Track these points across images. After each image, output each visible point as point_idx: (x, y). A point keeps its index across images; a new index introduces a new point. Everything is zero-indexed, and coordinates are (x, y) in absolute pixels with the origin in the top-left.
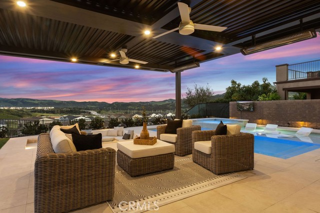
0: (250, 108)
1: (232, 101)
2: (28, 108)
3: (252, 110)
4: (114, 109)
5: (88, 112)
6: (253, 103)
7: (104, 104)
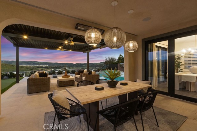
1: (119, 63)
2: (35, 66)
4: (76, 66)
7: (72, 64)
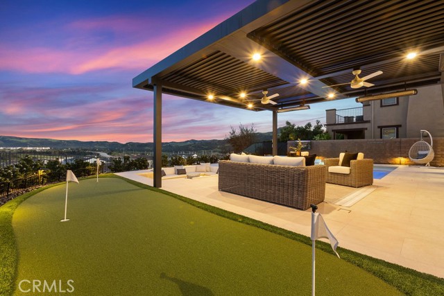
0: (307, 147)
1: (289, 140)
2: (12, 148)
3: (309, 148)
4: (128, 150)
5: (95, 154)
6: (311, 144)
7: (115, 144)
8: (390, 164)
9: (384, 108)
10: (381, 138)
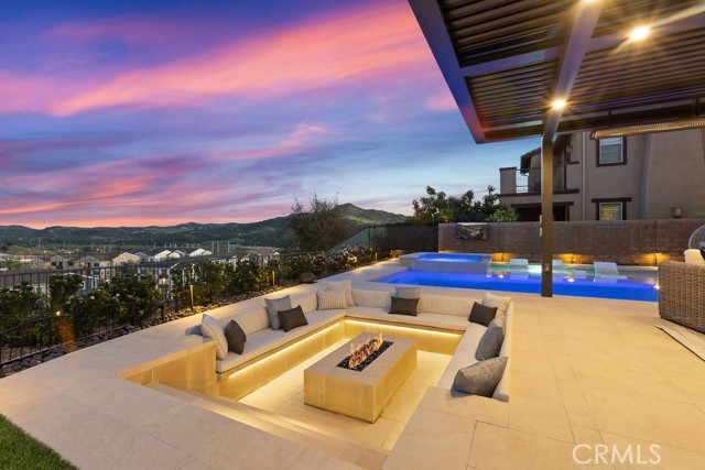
0: (482, 234)
1: (443, 222)
3: (485, 237)
8: (638, 265)
9: (602, 169)
10: (598, 218)
